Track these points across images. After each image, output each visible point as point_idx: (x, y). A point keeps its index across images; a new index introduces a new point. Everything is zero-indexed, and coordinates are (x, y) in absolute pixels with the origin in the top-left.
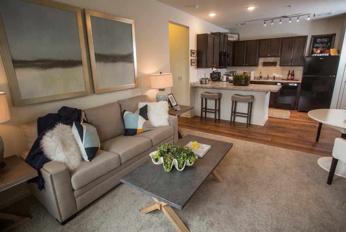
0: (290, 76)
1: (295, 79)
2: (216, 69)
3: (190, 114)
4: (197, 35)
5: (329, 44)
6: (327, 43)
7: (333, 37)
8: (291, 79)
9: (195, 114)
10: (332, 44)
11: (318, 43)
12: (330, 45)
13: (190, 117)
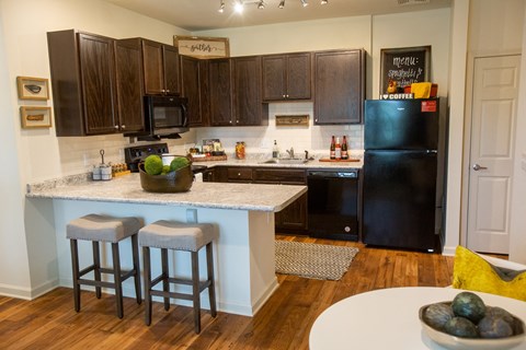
0: (338, 150)
1: (351, 158)
2: (128, 138)
3: (32, 287)
4: (48, 33)
5: (420, 70)
6: (415, 68)
7: (427, 54)
8: (342, 158)
9: (58, 281)
10: (427, 71)
11: (396, 68)
12: (423, 72)
13: (30, 299)
